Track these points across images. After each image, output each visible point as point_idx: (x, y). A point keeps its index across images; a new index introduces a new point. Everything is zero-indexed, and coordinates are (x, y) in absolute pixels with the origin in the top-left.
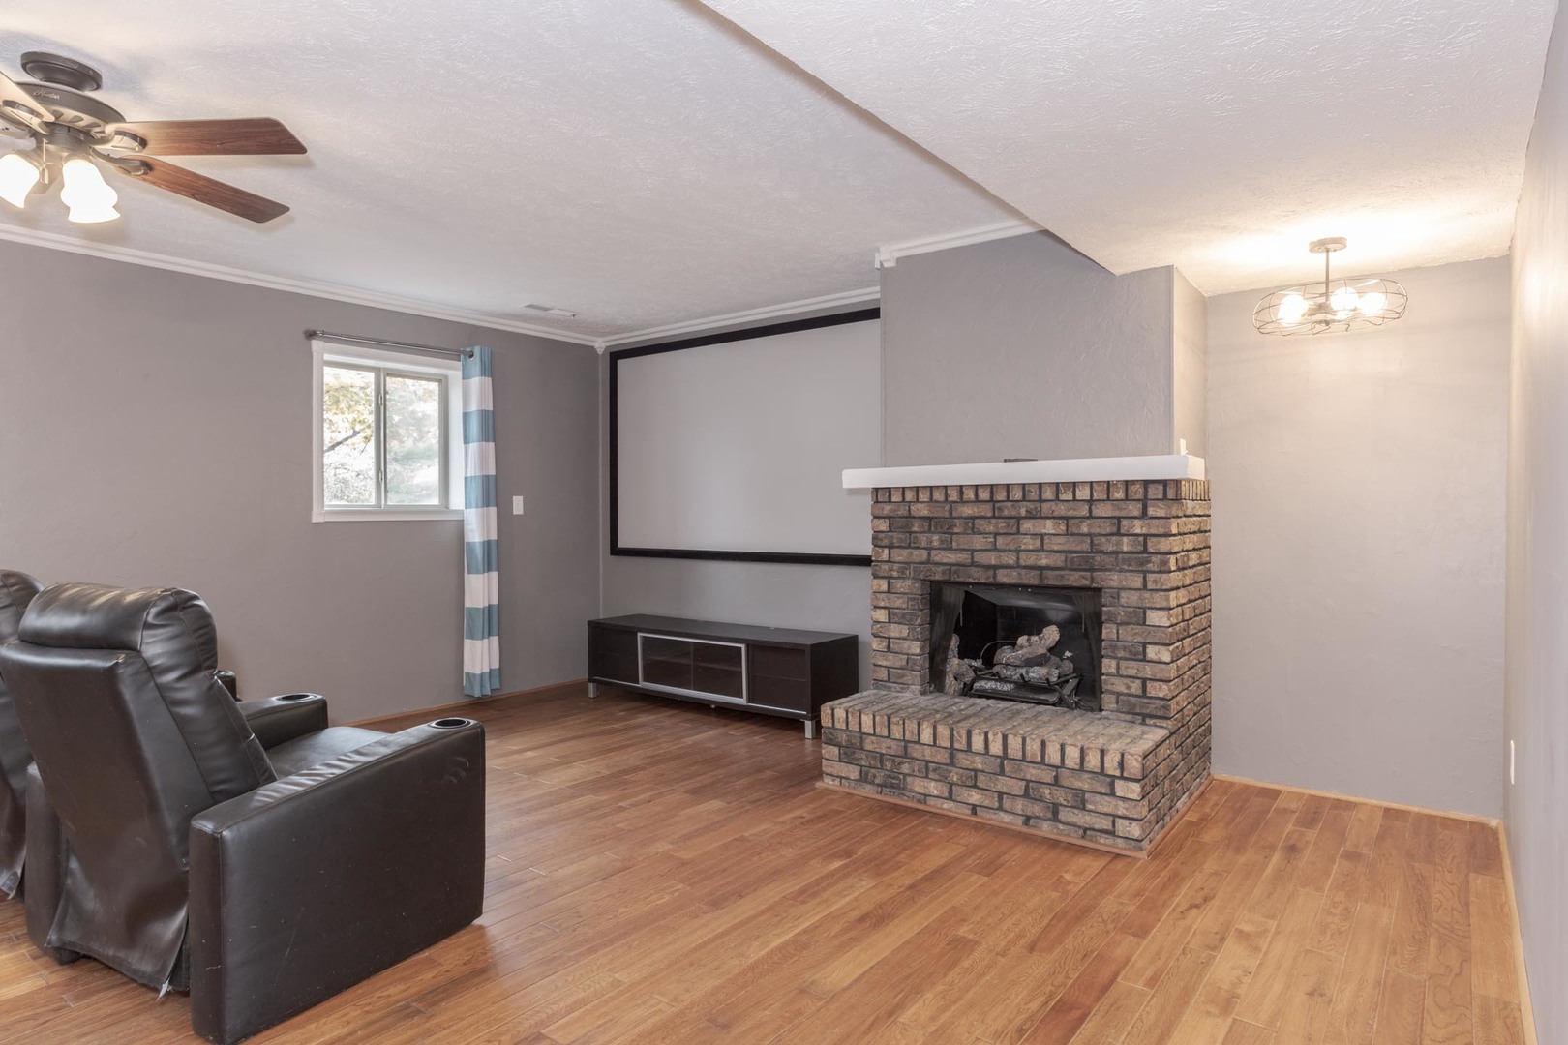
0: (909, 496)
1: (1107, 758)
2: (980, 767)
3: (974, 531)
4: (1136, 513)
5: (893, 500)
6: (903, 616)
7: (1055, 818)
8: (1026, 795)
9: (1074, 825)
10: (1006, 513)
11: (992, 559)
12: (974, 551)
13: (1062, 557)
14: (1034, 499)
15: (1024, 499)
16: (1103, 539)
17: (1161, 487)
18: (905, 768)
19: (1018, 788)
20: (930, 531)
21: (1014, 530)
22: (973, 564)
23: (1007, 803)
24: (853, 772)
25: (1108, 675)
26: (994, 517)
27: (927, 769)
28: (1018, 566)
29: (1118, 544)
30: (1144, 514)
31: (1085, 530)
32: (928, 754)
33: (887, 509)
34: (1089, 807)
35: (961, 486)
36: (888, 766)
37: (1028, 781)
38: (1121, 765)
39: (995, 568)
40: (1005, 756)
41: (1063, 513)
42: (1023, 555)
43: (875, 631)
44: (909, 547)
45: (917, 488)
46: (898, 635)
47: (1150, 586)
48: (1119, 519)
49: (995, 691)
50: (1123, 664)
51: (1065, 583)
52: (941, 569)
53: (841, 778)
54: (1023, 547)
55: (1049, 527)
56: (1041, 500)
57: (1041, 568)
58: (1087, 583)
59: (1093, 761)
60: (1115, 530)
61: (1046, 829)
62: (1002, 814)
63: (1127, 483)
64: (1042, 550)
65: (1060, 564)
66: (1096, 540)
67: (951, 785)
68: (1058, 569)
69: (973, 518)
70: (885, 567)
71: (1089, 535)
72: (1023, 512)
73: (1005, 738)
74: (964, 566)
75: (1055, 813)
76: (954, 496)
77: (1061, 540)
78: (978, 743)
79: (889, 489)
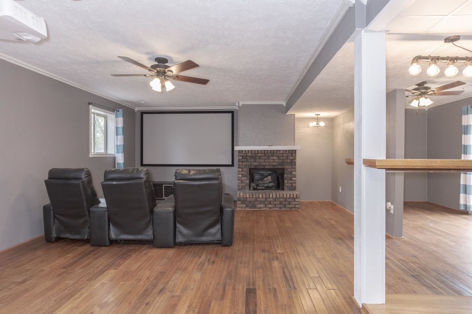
0: (247, 152)
1: (294, 195)
2: (271, 200)
3: (260, 159)
4: (291, 155)
5: (243, 152)
6: (245, 175)
7: (285, 207)
8: (280, 204)
9: (289, 207)
10: (267, 155)
11: (264, 164)
12: (260, 162)
13: (278, 163)
14: (273, 153)
15: (270, 153)
16: (285, 160)
17: (294, 151)
18: (256, 203)
19: (278, 203)
20: (251, 159)
21: (269, 158)
22: (260, 165)
23: (276, 206)
24: (244, 206)
25: (286, 183)
26: (265, 156)
27: (261, 202)
28: (269, 165)
29: (288, 161)
30: (292, 156)
31: (282, 158)
32: (261, 199)
33: (242, 154)
34: (291, 204)
35: (258, 150)
36: (252, 203)
37: (280, 201)
38: (296, 196)
39: (265, 165)
40: (276, 197)
41: (278, 155)
42: (270, 163)
43: (239, 179)
44: (246, 162)
45: (249, 151)
46: (244, 179)
47: (293, 168)
48: (288, 156)
49: (261, 189)
50: (288, 181)
51: (278, 168)
52: (253, 166)
53: (241, 207)
54: (270, 161)
55: (275, 158)
56: (274, 153)
57: (274, 165)
58: (282, 167)
59: (292, 196)
60: (287, 158)
61: (284, 209)
62: (276, 208)
63: (289, 150)
64: (274, 162)
65: (277, 164)
66: (284, 160)
67: (265, 205)
68: (276, 165)
69: (260, 156)
70: (241, 166)
71: (282, 159)
72: (270, 155)
73: (276, 195)
74: (258, 165)
75: (285, 206)
76: (256, 152)
77: (277, 160)
78: (271, 196)
79: (242, 151)
